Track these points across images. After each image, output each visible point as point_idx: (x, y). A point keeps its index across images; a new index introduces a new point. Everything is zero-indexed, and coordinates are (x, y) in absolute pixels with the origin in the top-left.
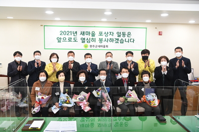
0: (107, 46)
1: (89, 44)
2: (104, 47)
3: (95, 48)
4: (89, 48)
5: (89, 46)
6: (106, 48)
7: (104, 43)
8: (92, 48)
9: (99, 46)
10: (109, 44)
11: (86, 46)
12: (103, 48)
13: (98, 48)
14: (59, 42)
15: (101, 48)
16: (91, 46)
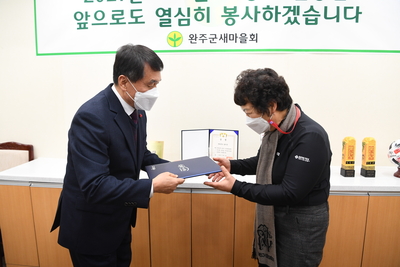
0: (254, 37)
1: (186, 31)
2: (243, 40)
3: (207, 45)
4: (186, 44)
5: (186, 38)
6: (250, 44)
7: (243, 26)
8: (199, 45)
9: (225, 38)
10: (262, 27)
11: (175, 39)
12: (238, 45)
13: (220, 44)
14: (82, 26)
15: (231, 44)
16: (193, 38)
